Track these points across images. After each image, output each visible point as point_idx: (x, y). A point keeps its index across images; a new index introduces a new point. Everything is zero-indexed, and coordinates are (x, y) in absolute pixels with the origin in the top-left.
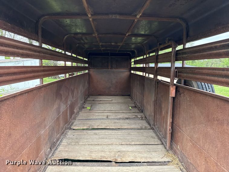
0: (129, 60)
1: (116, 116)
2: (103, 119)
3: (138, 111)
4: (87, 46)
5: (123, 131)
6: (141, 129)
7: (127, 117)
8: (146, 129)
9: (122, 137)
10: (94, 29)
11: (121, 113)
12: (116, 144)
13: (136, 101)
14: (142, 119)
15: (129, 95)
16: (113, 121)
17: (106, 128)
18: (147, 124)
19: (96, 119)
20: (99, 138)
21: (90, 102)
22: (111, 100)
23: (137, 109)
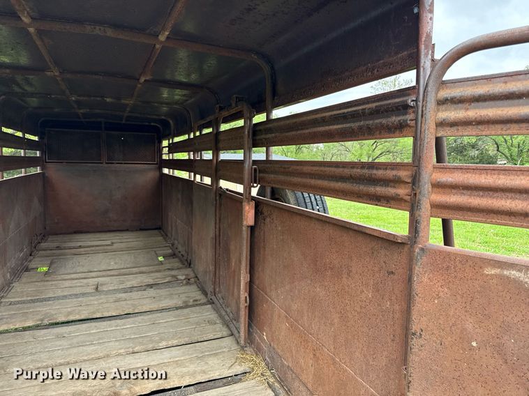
0: (156, 142)
1: (122, 282)
2: (84, 295)
3: (181, 266)
4: (34, 102)
5: (140, 318)
6: (186, 306)
7: (151, 281)
8: (196, 304)
9: (135, 334)
10: (47, 58)
11: (136, 273)
12: (120, 355)
13: (176, 242)
14: (188, 282)
15: (159, 228)
16: (113, 296)
17: (91, 317)
18: (200, 293)
19: (65, 297)
20: (72, 346)
21: (49, 252)
22: (109, 242)
23: (176, 260)
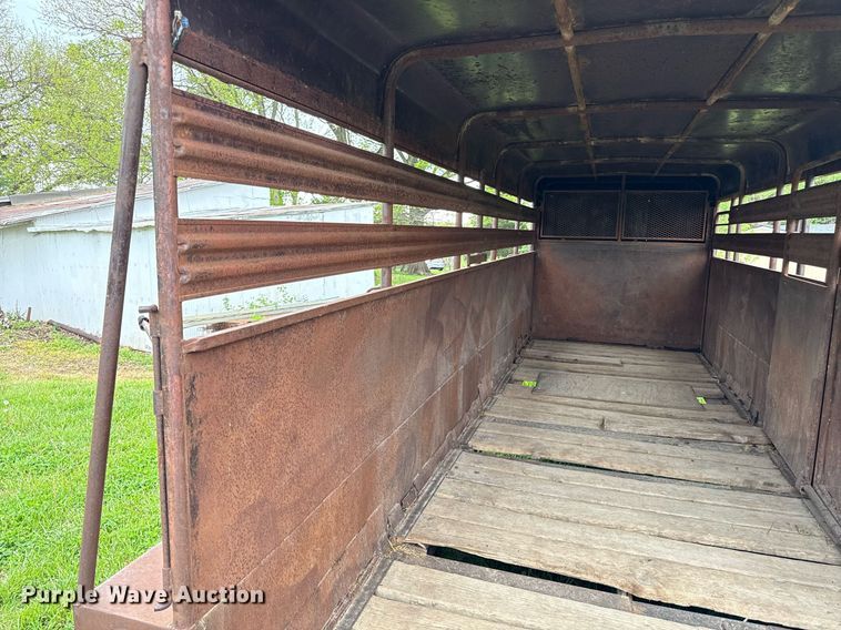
0: (707, 204)
1: (641, 425)
2: (584, 430)
3: (739, 419)
4: (535, 154)
5: (669, 486)
6: (748, 488)
7: (687, 434)
8: (767, 490)
9: (663, 508)
10: (577, 86)
11: (661, 416)
12: (638, 532)
13: (729, 378)
14: (753, 448)
15: (697, 350)
16: (625, 441)
17: (595, 465)
18: (778, 473)
19: (559, 427)
20: (571, 498)
21: (535, 361)
22: (617, 361)
23: (729, 407)
